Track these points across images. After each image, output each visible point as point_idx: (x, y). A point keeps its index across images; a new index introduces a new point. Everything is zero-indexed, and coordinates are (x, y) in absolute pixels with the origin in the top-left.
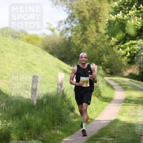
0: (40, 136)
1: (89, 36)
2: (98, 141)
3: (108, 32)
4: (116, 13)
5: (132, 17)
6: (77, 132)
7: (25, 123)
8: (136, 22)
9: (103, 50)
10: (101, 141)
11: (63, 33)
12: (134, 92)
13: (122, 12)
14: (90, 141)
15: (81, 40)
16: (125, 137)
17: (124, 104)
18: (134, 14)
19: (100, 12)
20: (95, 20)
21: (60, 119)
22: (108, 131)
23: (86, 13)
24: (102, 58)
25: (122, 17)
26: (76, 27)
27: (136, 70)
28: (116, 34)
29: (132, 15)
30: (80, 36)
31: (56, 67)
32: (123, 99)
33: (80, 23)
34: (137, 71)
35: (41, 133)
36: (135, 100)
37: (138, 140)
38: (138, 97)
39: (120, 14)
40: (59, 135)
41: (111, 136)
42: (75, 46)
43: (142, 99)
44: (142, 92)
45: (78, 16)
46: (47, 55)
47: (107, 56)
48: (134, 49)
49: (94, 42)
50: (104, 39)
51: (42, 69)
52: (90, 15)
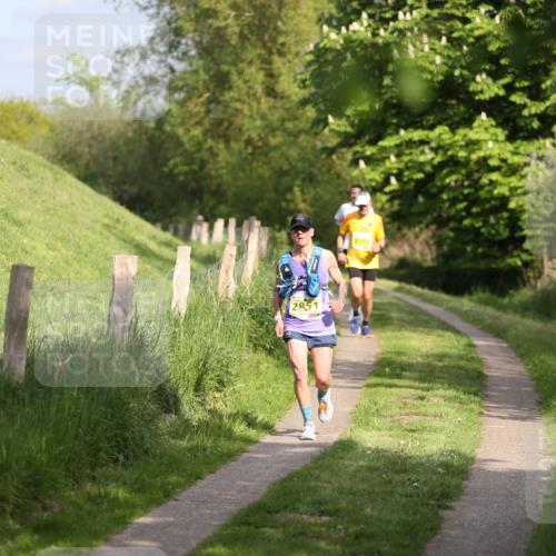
1: (237, 110)
2: (271, 527)
3: (312, 95)
4: (345, 21)
5: (409, 34)
6: (185, 494)
8: (427, 57)
9: (292, 167)
10: (284, 527)
12: (414, 335)
13: (371, 16)
14: (239, 526)
15: (207, 124)
16: (376, 514)
17: (374, 380)
18: (417, 24)
19: (282, 14)
20: (264, 45)
21: (120, 439)
22: (310, 489)
23: (226, 19)
24: (289, 196)
25: (369, 35)
26: (187, 76)
27: (426, 247)
28: (347, 104)
29: (411, 30)
30: (202, 109)
31: (106, 233)
32: (373, 359)
33: (201, 56)
34: (427, 251)
35: (41, 497)
36: (418, 363)
37: (429, 525)
38: (430, 352)
39: (362, 25)
40: (114, 503)
41: (322, 508)
42: (181, 150)
43: (447, 362)
44: (448, 334)
45: (195, 31)
46: (71, 186)
47: (306, 190)
48: (416, 162)
49: (259, 135)
50: (297, 122)
51: (47, 240)
52: (242, 27)
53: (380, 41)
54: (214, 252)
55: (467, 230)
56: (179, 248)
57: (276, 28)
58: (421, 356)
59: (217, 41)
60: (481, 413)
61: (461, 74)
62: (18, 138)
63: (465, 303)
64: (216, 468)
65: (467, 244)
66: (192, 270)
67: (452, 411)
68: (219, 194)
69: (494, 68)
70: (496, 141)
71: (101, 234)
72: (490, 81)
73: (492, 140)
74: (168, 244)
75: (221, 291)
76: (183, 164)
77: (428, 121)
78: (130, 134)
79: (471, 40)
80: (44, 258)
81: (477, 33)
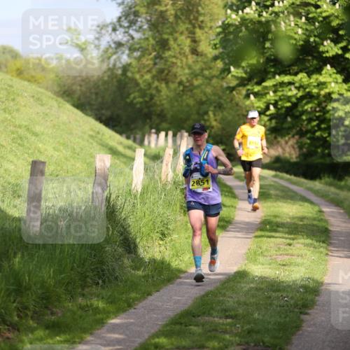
0: (49, 312)
1: (173, 63)
2: (195, 326)
3: (221, 53)
4: (241, 7)
5: (281, 15)
6: (141, 304)
7: (12, 281)
8: (293, 30)
9: (208, 100)
10: (203, 326)
12: (285, 205)
13: (257, 4)
14: (174, 325)
15: (154, 72)
16: (261, 318)
17: (259, 233)
18: (286, 9)
19: (202, 3)
20: (190, 22)
21: (99, 270)
22: (219, 302)
23: (166, 6)
24: (206, 117)
25: (256, 15)
26: (142, 41)
27: (292, 149)
28: (242, 59)
29: (283, 13)
30: (151, 62)
31: (91, 141)
32: (259, 220)
33: (150, 29)
34: (293, 152)
35: (50, 307)
36: (287, 223)
37: (295, 325)
38: (296, 216)
39: (252, 9)
40: (96, 311)
41: (227, 314)
42: (138, 88)
43: (306, 222)
44: (306, 204)
45: (147, 13)
46: (69, 111)
47: (217, 114)
48: (286, 96)
49: (187, 79)
50: (211, 71)
51: (54, 145)
52: (176, 11)
53: (263, 19)
54: (159, 152)
55: (318, 139)
56: (137, 150)
57: (198, 11)
58: (290, 218)
59: (161, 19)
60: (327, 254)
61: (315, 41)
62: (35, 81)
63: (317, 185)
64: (161, 288)
65: (318, 147)
66: (145, 164)
67: (309, 253)
68: (162, 116)
69: (335, 37)
70: (337, 82)
71: (88, 141)
72: (332, 45)
73: (334, 82)
74: (130, 148)
75: (163, 177)
76: (139, 97)
77: (293, 70)
78: (106, 78)
79: (321, 19)
80: (52, 156)
81: (324, 15)
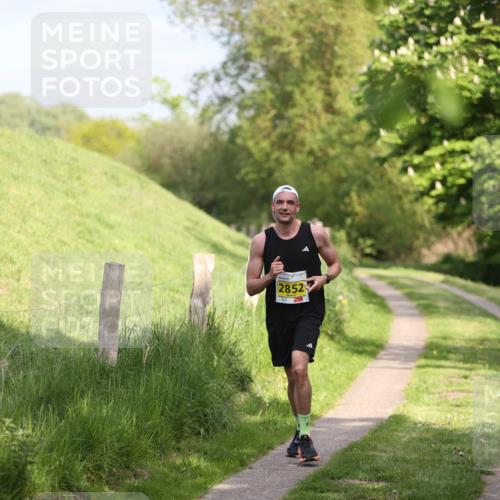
0: (131, 474)
1: (300, 125)
2: (335, 491)
3: (366, 111)
4: (394, 46)
5: (450, 57)
6: (258, 462)
8: (466, 77)
9: (350, 175)
10: (346, 491)
11: (209, 114)
12: (458, 322)
13: (417, 42)
14: (306, 490)
15: (274, 136)
16: (427, 479)
17: (423, 362)
18: (457, 48)
19: (338, 41)
20: (323, 67)
21: (201, 414)
22: (368, 457)
23: (289, 45)
24: (347, 200)
25: (415, 58)
26: (255, 95)
27: (467, 244)
28: (396, 120)
29: (452, 53)
30: (268, 124)
31: (188, 235)
32: (422, 344)
33: (268, 78)
34: (469, 248)
35: (133, 466)
36: (461, 347)
37: (474, 489)
38: (473, 337)
39: (408, 49)
40: (196, 472)
41: (379, 475)
42: (251, 160)
43: (487, 345)
44: (488, 320)
45: (262, 56)
46: (155, 193)
47: (362, 195)
48: (458, 169)
49: (320, 146)
50: (353, 135)
51: (136, 241)
52: (303, 53)
53: (425, 63)
57: (333, 52)
58: (465, 340)
59: (282, 64)
61: (496, 91)
64: (286, 439)
71: (182, 234)
74: (241, 244)
76: (253, 172)
77: (468, 133)
78: (206, 147)
